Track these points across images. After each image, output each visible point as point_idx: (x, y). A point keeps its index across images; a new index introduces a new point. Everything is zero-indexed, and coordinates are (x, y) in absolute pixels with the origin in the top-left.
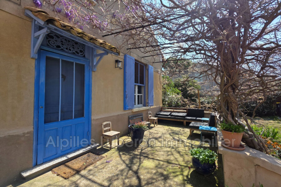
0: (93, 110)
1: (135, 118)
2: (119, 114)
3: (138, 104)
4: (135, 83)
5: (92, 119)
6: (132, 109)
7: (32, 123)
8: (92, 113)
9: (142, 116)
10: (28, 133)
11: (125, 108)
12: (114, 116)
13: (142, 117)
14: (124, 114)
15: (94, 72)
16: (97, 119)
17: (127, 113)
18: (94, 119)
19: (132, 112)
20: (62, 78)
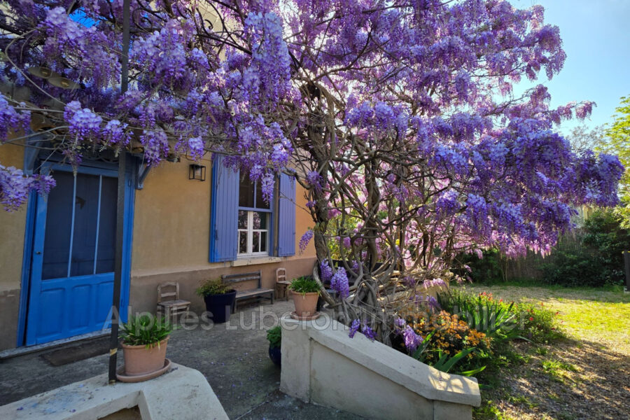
0: (133, 261)
1: (237, 280)
2: (197, 268)
3: (255, 250)
4: (240, 206)
5: (132, 276)
6: (231, 261)
7: (19, 277)
8: (133, 266)
9: (258, 277)
10: (12, 292)
11: (212, 259)
12: (182, 273)
13: (259, 280)
14: (210, 270)
15: (140, 189)
16: (142, 277)
17: (217, 269)
18: (135, 278)
19: (232, 267)
20: (76, 203)
